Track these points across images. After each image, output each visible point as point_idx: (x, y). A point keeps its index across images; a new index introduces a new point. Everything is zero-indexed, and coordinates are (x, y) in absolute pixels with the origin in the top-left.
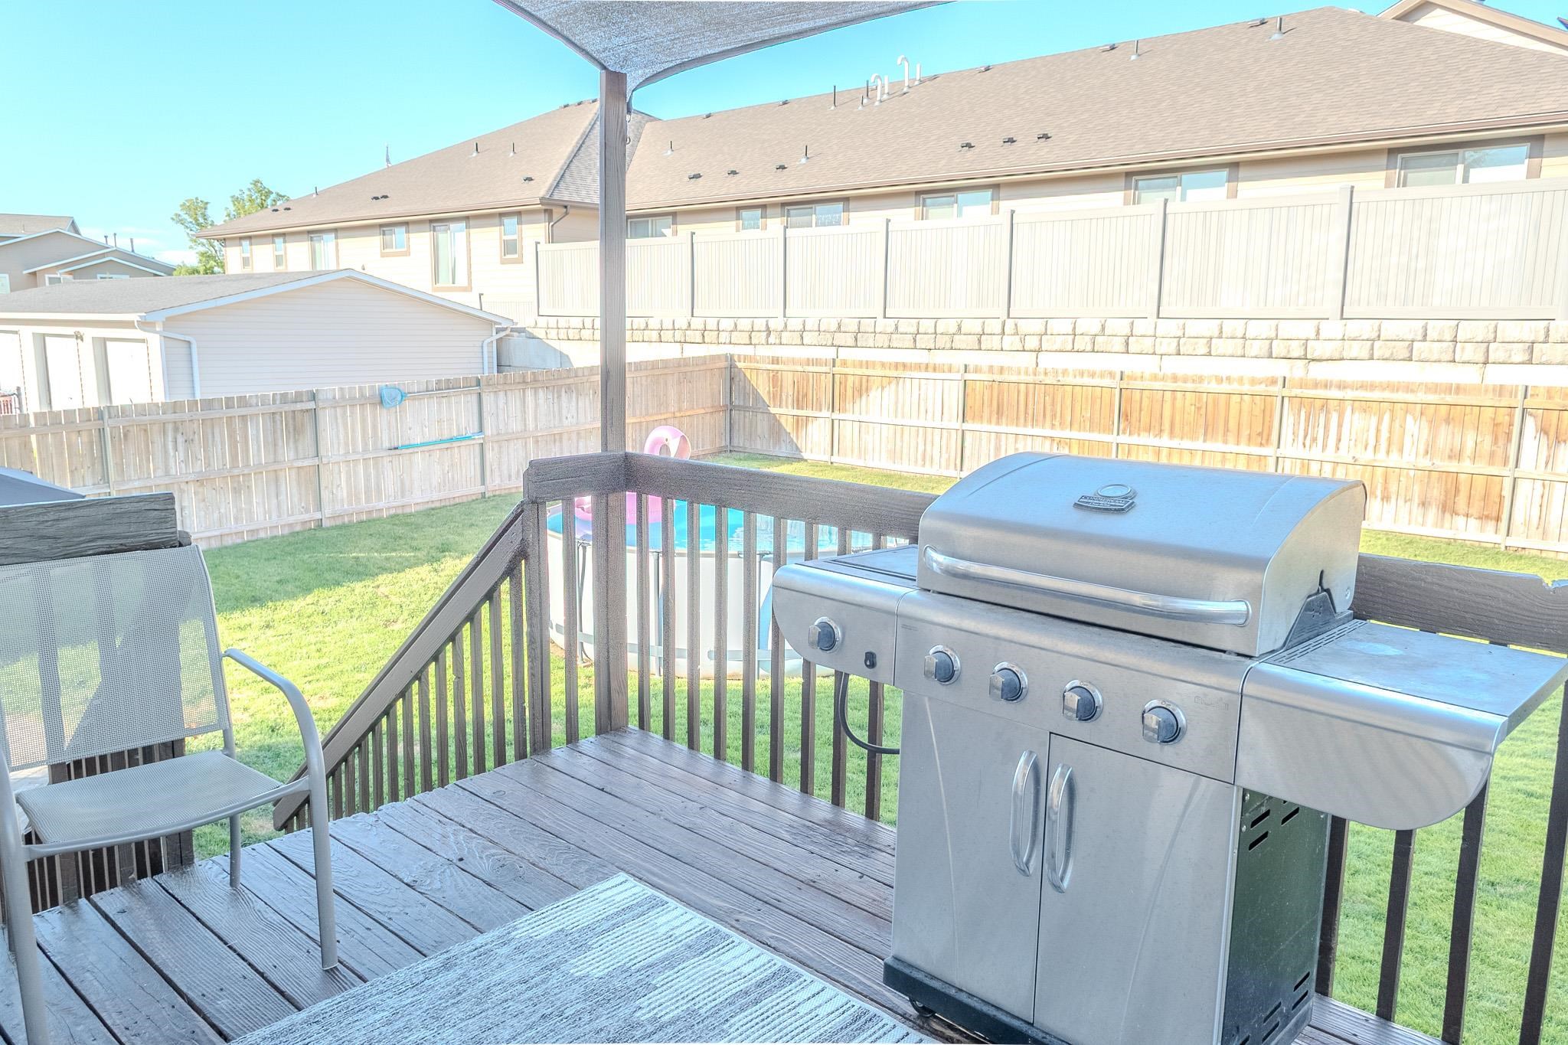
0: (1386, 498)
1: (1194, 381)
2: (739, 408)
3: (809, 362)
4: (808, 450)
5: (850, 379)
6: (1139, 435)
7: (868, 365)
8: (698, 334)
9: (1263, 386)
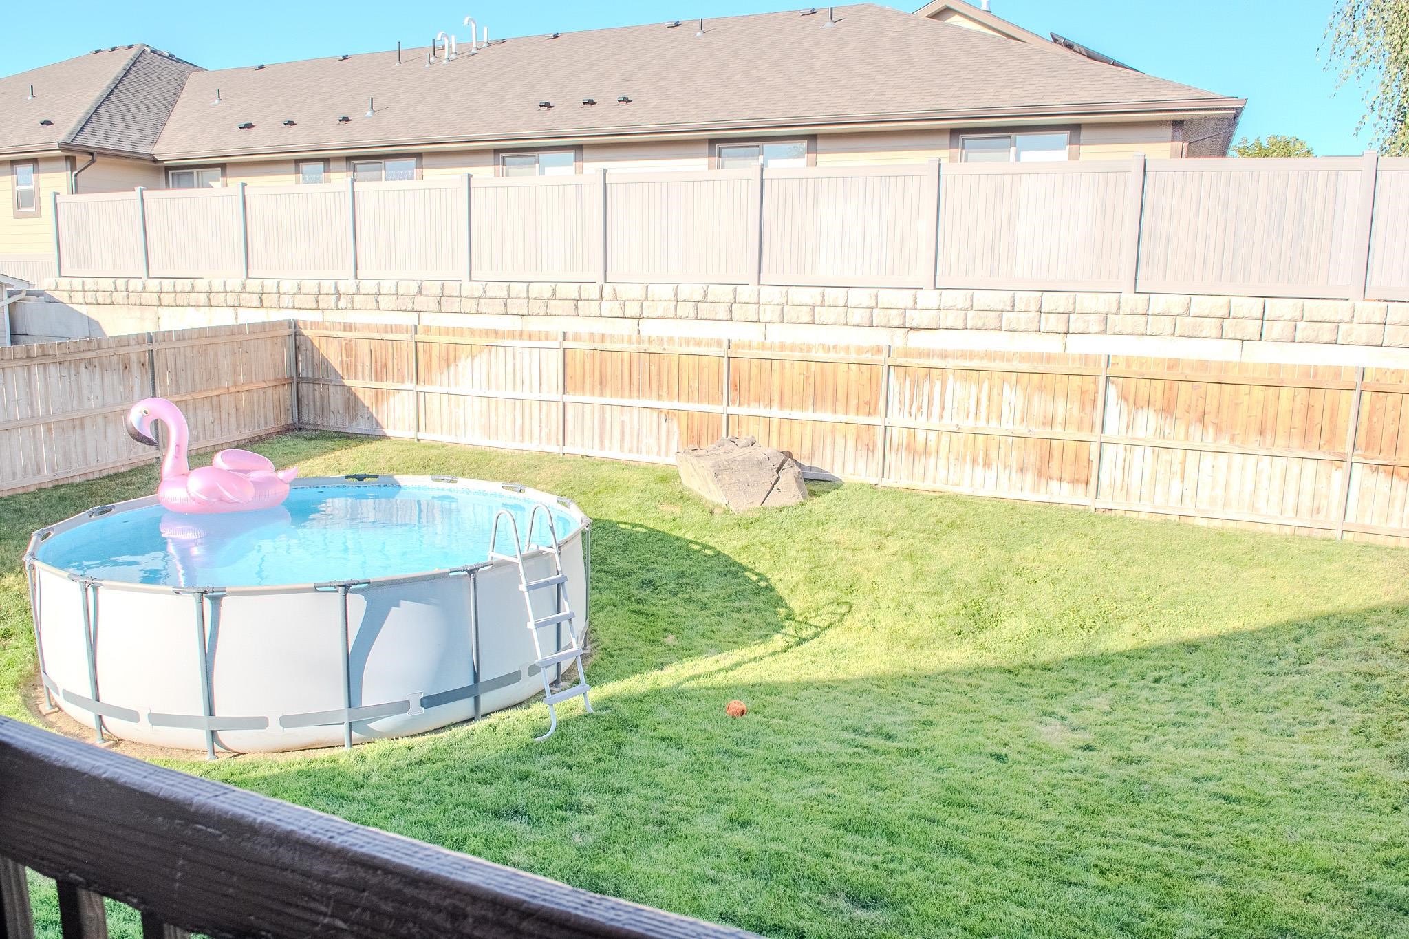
0: (987, 465)
1: (801, 350)
2: (306, 380)
3: (387, 328)
4: (391, 426)
5: (436, 348)
6: (749, 405)
7: (455, 331)
8: (255, 297)
9: (869, 355)
